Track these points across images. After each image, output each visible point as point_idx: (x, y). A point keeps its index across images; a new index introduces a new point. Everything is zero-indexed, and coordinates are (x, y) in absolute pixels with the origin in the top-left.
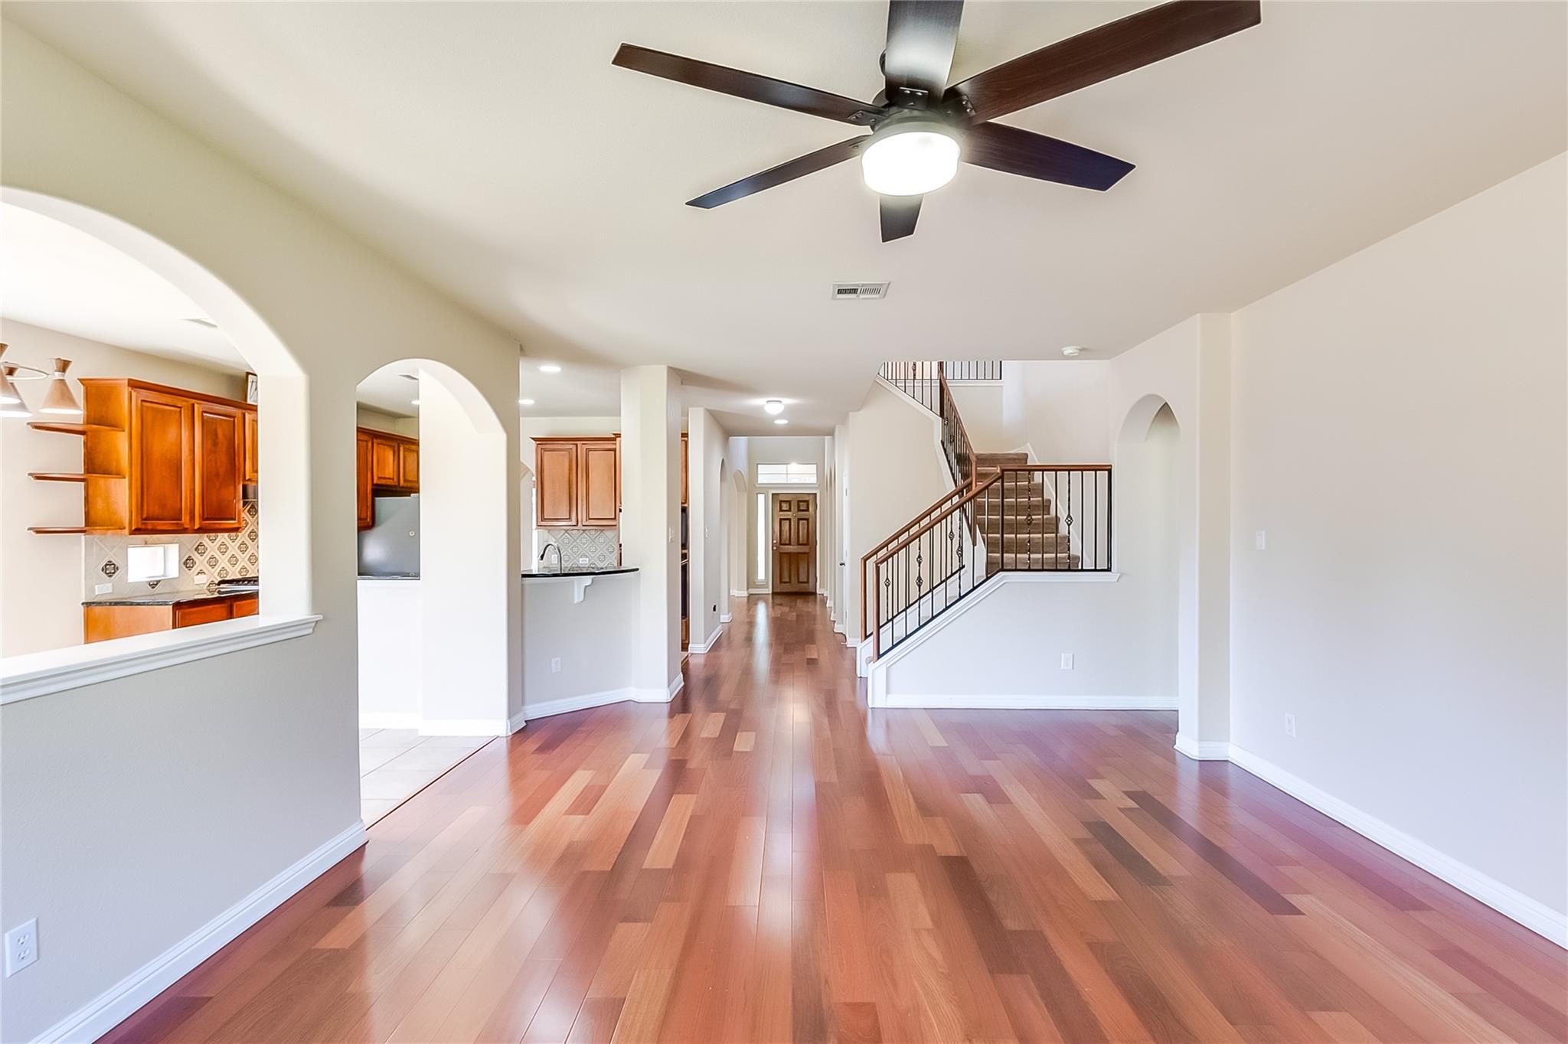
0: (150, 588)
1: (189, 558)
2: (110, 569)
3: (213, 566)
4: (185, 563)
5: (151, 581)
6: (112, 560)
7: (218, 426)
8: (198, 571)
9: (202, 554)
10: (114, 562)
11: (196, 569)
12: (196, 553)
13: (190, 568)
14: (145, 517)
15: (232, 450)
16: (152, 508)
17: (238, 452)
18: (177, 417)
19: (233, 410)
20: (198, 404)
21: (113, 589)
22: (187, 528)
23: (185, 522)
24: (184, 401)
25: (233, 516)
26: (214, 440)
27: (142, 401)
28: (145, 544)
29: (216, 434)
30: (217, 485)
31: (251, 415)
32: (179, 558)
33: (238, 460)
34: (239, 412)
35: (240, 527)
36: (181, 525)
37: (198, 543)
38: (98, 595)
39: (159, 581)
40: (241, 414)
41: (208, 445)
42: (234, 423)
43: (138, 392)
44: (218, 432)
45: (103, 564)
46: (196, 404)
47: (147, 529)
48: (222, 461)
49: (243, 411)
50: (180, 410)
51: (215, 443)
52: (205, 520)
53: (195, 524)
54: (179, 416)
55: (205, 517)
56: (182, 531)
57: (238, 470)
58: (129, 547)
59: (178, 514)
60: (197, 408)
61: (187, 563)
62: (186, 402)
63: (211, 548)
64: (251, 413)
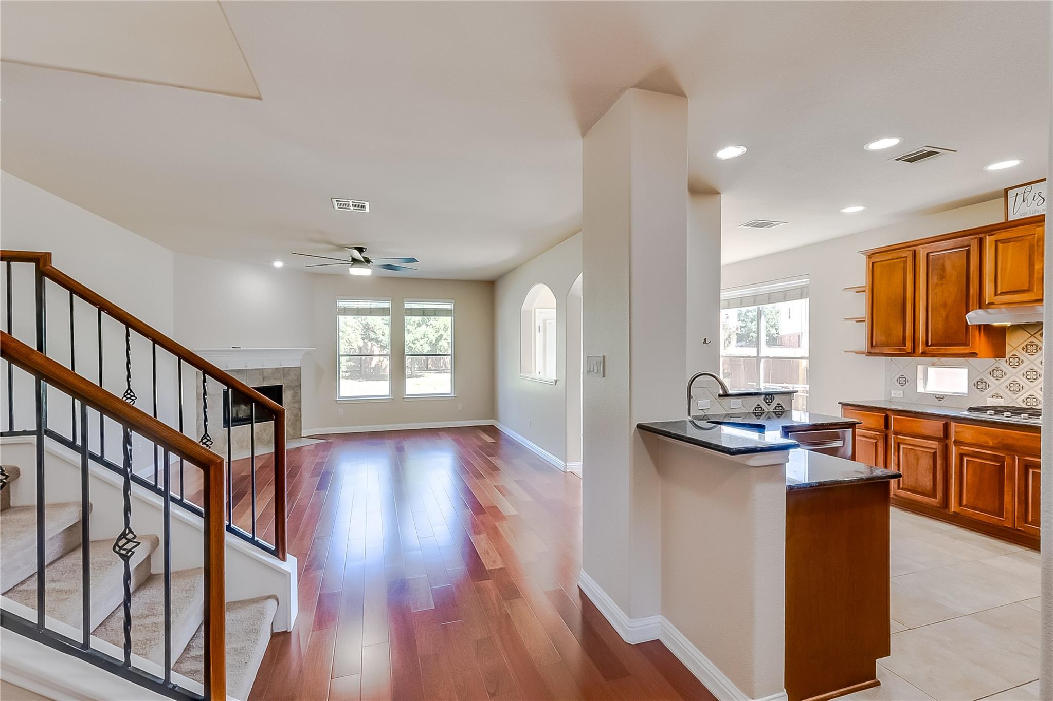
0: (936, 399)
1: (982, 381)
2: (903, 381)
3: (1015, 392)
4: (977, 385)
5: (938, 395)
6: (903, 374)
7: (946, 260)
8: (993, 393)
9: (998, 378)
10: (905, 376)
11: (990, 391)
12: (990, 376)
13: (982, 390)
14: (874, 344)
15: (965, 279)
16: (879, 337)
17: (973, 278)
18: (902, 265)
19: (966, 240)
20: (923, 248)
21: (904, 396)
22: (910, 353)
23: (908, 348)
24: (909, 251)
25: (964, 342)
26: (940, 275)
27: (873, 263)
28: (933, 365)
29: (943, 269)
30: (944, 314)
31: (993, 236)
32: (968, 380)
33: (973, 287)
34: (975, 238)
35: (978, 353)
36: (904, 350)
37: (993, 368)
38: (893, 397)
39: (946, 396)
40: (976, 240)
41: (934, 280)
42: (968, 252)
43: (871, 257)
44: (945, 265)
45: (897, 377)
46: (921, 249)
47: (876, 353)
48: (950, 291)
49: (981, 236)
50: (905, 259)
51: (942, 277)
52: (929, 346)
53: (919, 349)
54: (904, 264)
55: (930, 344)
56: (908, 355)
57: (973, 296)
58: (918, 366)
59: (901, 341)
60: (922, 252)
61: (978, 384)
62: (910, 251)
63: (1013, 374)
64: (994, 234)
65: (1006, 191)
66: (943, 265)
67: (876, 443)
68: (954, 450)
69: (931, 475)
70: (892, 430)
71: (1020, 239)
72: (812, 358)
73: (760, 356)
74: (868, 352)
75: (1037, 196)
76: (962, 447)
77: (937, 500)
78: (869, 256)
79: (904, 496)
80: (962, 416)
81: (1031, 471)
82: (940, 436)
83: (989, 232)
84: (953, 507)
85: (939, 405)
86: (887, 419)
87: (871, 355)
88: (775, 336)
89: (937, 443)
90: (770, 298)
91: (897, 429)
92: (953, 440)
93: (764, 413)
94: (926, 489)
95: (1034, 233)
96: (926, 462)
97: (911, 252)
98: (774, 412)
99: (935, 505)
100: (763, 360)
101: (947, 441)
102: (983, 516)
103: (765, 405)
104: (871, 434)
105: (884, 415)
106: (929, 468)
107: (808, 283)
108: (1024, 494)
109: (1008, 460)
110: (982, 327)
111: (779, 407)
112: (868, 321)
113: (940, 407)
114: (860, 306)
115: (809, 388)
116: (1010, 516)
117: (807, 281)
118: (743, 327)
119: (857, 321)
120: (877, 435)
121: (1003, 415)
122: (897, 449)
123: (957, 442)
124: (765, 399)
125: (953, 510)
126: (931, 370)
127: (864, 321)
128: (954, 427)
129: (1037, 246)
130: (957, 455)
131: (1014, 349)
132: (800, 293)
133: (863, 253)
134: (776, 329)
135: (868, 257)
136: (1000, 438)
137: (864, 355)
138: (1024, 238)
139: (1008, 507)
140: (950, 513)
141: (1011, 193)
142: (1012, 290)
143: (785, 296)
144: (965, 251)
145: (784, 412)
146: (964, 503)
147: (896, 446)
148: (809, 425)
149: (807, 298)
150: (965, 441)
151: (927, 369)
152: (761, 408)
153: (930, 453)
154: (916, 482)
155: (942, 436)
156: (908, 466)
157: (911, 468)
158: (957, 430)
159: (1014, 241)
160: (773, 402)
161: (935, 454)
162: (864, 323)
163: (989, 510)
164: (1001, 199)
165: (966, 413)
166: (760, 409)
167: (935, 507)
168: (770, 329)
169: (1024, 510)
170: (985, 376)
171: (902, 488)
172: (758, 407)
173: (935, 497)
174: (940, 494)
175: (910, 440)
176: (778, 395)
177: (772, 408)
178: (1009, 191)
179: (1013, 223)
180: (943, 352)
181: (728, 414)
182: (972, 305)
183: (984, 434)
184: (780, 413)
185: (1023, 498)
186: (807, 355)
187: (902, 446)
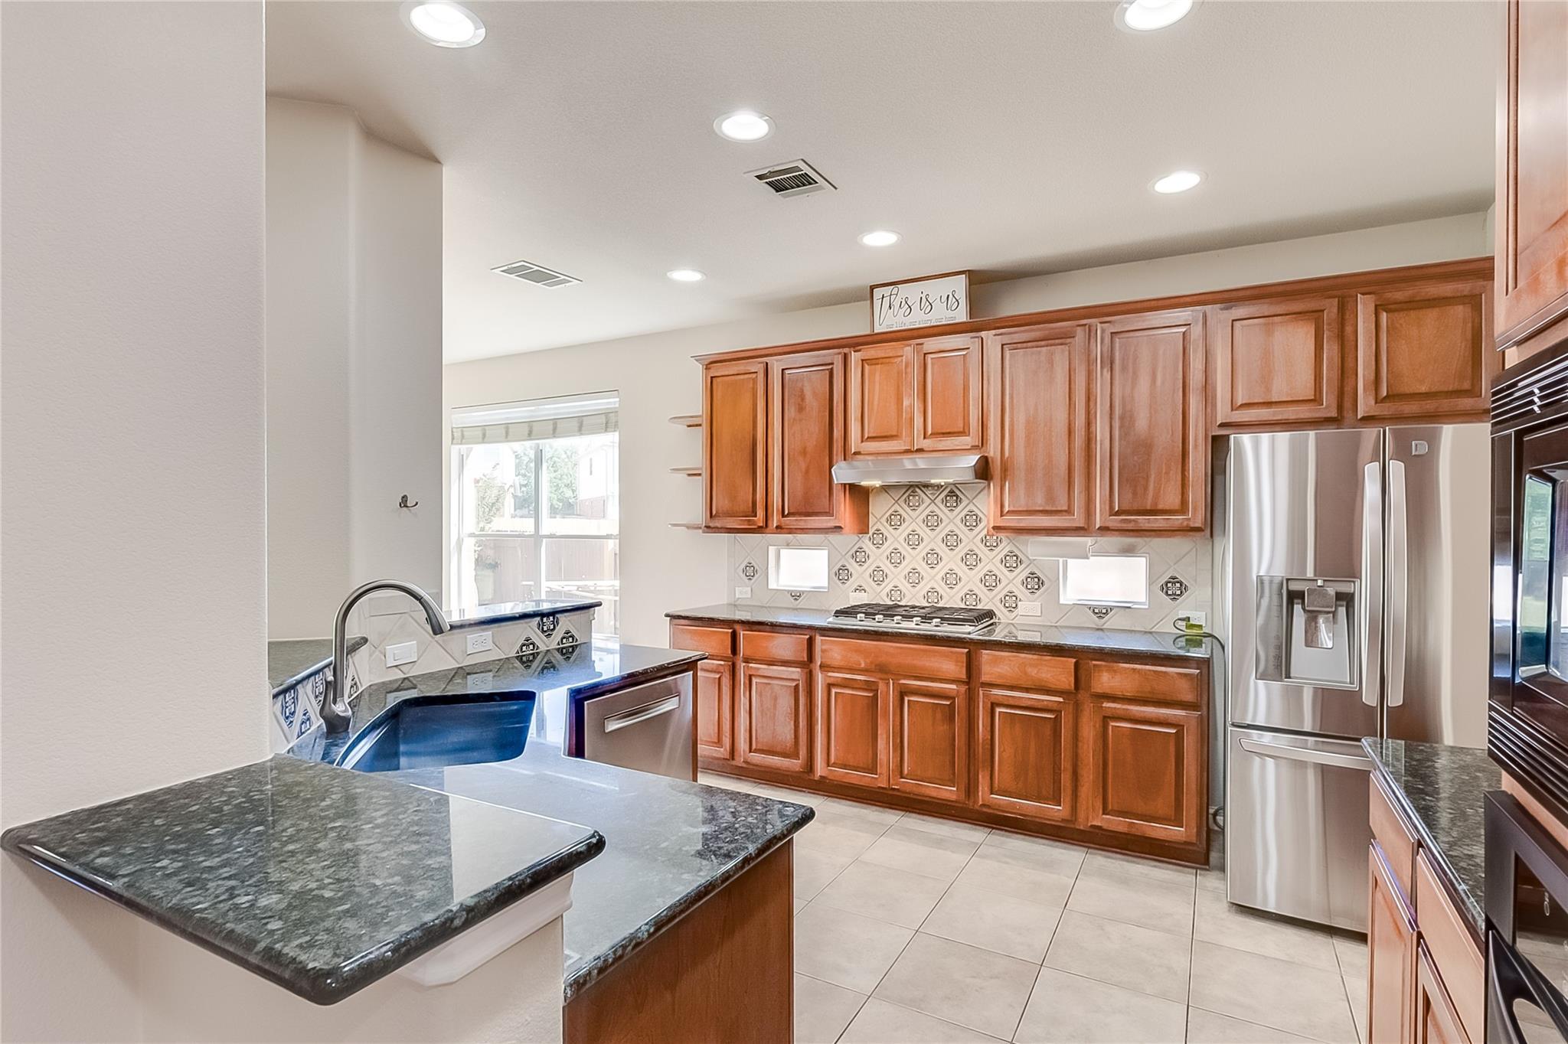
0: (792, 599)
1: (843, 568)
2: (751, 572)
3: (879, 583)
4: (838, 574)
5: (793, 591)
6: (752, 561)
7: (805, 384)
8: (855, 586)
9: (861, 563)
10: (754, 564)
11: (853, 583)
12: (853, 561)
13: (844, 581)
14: (714, 513)
15: (827, 414)
16: (721, 502)
17: (837, 413)
18: (751, 385)
19: (830, 355)
20: (777, 361)
21: (752, 595)
22: (761, 527)
23: (759, 519)
24: (760, 363)
25: (828, 511)
26: (799, 404)
27: (712, 377)
28: (788, 545)
29: (802, 398)
30: (803, 466)
31: (859, 353)
32: (829, 567)
33: (837, 427)
34: (839, 353)
35: (843, 526)
36: (754, 523)
37: (855, 549)
38: (739, 598)
39: (803, 592)
40: (840, 356)
41: (791, 412)
42: (831, 372)
43: (710, 368)
44: (805, 391)
45: (743, 566)
46: (775, 362)
47: (717, 528)
48: (811, 430)
49: (846, 350)
50: (754, 376)
51: (801, 409)
52: (786, 516)
53: (773, 520)
54: (753, 384)
55: (786, 513)
56: (760, 530)
57: (837, 440)
58: (770, 547)
59: (751, 509)
60: (776, 365)
61: (841, 574)
62: (762, 363)
63: (877, 557)
64: (859, 351)
65: (872, 288)
66: (802, 391)
67: (719, 678)
68: (820, 680)
69: (792, 723)
70: (741, 655)
71: (888, 360)
72: (625, 536)
73: (540, 534)
74: (706, 526)
75: (904, 302)
76: (830, 674)
77: (800, 761)
78: (707, 365)
79: (758, 762)
80: (830, 625)
81: (906, 699)
82: (802, 659)
83: (854, 347)
84: (820, 770)
85: (795, 607)
86: (734, 636)
87: (710, 530)
88: (570, 501)
89: (799, 670)
90: (555, 428)
91: (749, 653)
92: (819, 663)
93: (538, 653)
94: (786, 746)
95: (902, 354)
96: (785, 703)
97: (762, 365)
98: (558, 650)
99: (797, 770)
100: (544, 540)
101: (812, 665)
102: (855, 777)
103: (540, 638)
104: (713, 664)
105: (730, 631)
106: (789, 711)
107: (617, 405)
108: (899, 735)
109: (881, 686)
110: (847, 486)
111: (567, 638)
112: (706, 475)
113: (797, 609)
114: (693, 450)
115: (620, 586)
116: (885, 771)
117: (615, 402)
118: (525, 486)
119: (689, 475)
120: (721, 665)
121: (874, 619)
122: (748, 686)
123: (824, 667)
124: (540, 626)
125: (819, 774)
126: (785, 553)
127: (700, 475)
128: (820, 644)
129: (906, 373)
130: (824, 686)
131: (878, 520)
132: (605, 423)
133: (698, 359)
134: (572, 490)
135: (705, 367)
136: (873, 655)
137: (701, 531)
138: (892, 360)
139: (882, 757)
140: (816, 779)
141: (878, 293)
142: (879, 435)
143: (581, 425)
144: (827, 372)
145: (576, 646)
146: (833, 760)
147: (747, 682)
148: (623, 678)
149: (615, 431)
150: (835, 663)
151: (779, 551)
152: (533, 644)
153: (790, 686)
154: (773, 737)
155: (806, 659)
156: (762, 712)
157: (766, 714)
158: (824, 647)
159: (881, 364)
160: (557, 628)
161: (797, 687)
162: (700, 478)
163: (861, 765)
164: (865, 302)
165: (831, 620)
166: (531, 647)
167: (796, 772)
168: (565, 489)
169: (899, 759)
170: (848, 561)
171: (755, 749)
172: (528, 642)
173: (797, 757)
174: (803, 752)
175: (764, 669)
176: (566, 614)
177: (553, 643)
178: (875, 290)
179: (880, 337)
180: (802, 525)
181: (461, 668)
182: (837, 455)
183: (856, 651)
184: (572, 651)
185: (899, 741)
186: (616, 531)
187: (754, 680)
